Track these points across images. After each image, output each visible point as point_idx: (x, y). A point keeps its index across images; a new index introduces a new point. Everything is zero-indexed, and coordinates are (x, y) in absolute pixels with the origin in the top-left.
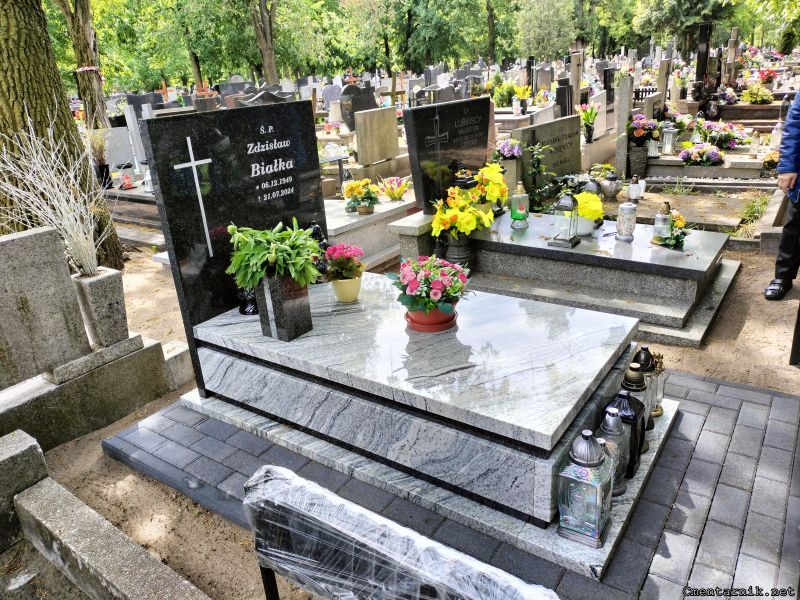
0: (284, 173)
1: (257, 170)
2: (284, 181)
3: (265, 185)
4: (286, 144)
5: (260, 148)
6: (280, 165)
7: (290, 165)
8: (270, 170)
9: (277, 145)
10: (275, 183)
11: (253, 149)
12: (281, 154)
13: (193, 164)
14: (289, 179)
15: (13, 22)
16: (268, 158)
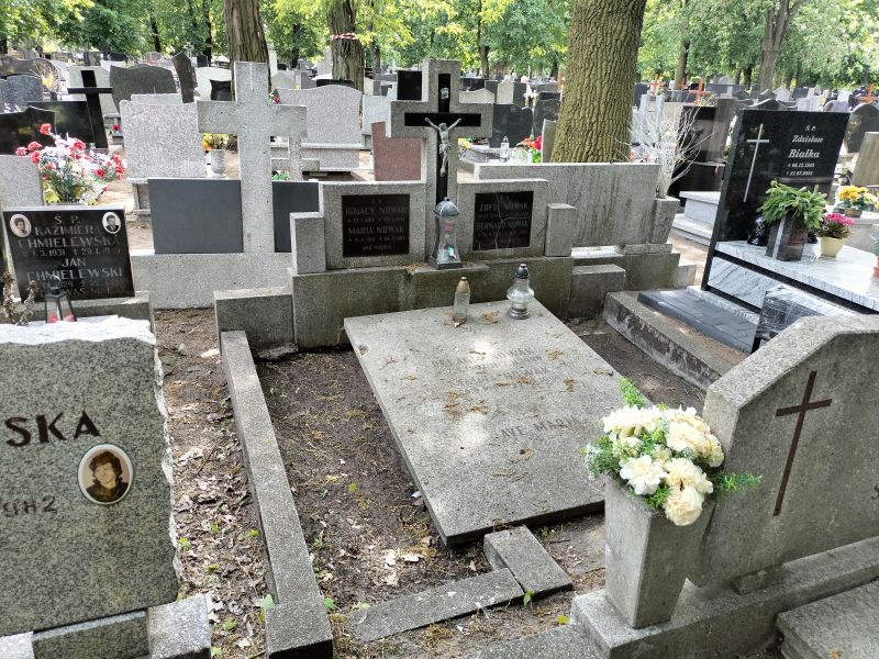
0: (811, 160)
1: (794, 153)
2: (809, 165)
3: (795, 165)
4: (820, 140)
5: (801, 140)
6: (810, 154)
7: (817, 155)
8: (802, 155)
9: (813, 140)
10: (801, 165)
11: (797, 139)
12: (814, 146)
13: (758, 141)
14: (812, 165)
16: (803, 147)
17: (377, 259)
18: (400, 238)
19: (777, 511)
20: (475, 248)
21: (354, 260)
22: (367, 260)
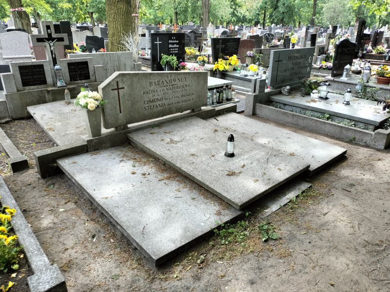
0: (176, 48)
1: (170, 46)
3: (172, 49)
4: (178, 41)
5: (171, 42)
7: (178, 46)
8: (173, 46)
9: (176, 41)
10: (174, 49)
12: (177, 44)
13: (158, 42)
15: (125, 7)
16: (173, 44)
17: (36, 87)
18: (43, 79)
19: (121, 112)
20: (71, 81)
21: (27, 88)
22: (32, 87)
